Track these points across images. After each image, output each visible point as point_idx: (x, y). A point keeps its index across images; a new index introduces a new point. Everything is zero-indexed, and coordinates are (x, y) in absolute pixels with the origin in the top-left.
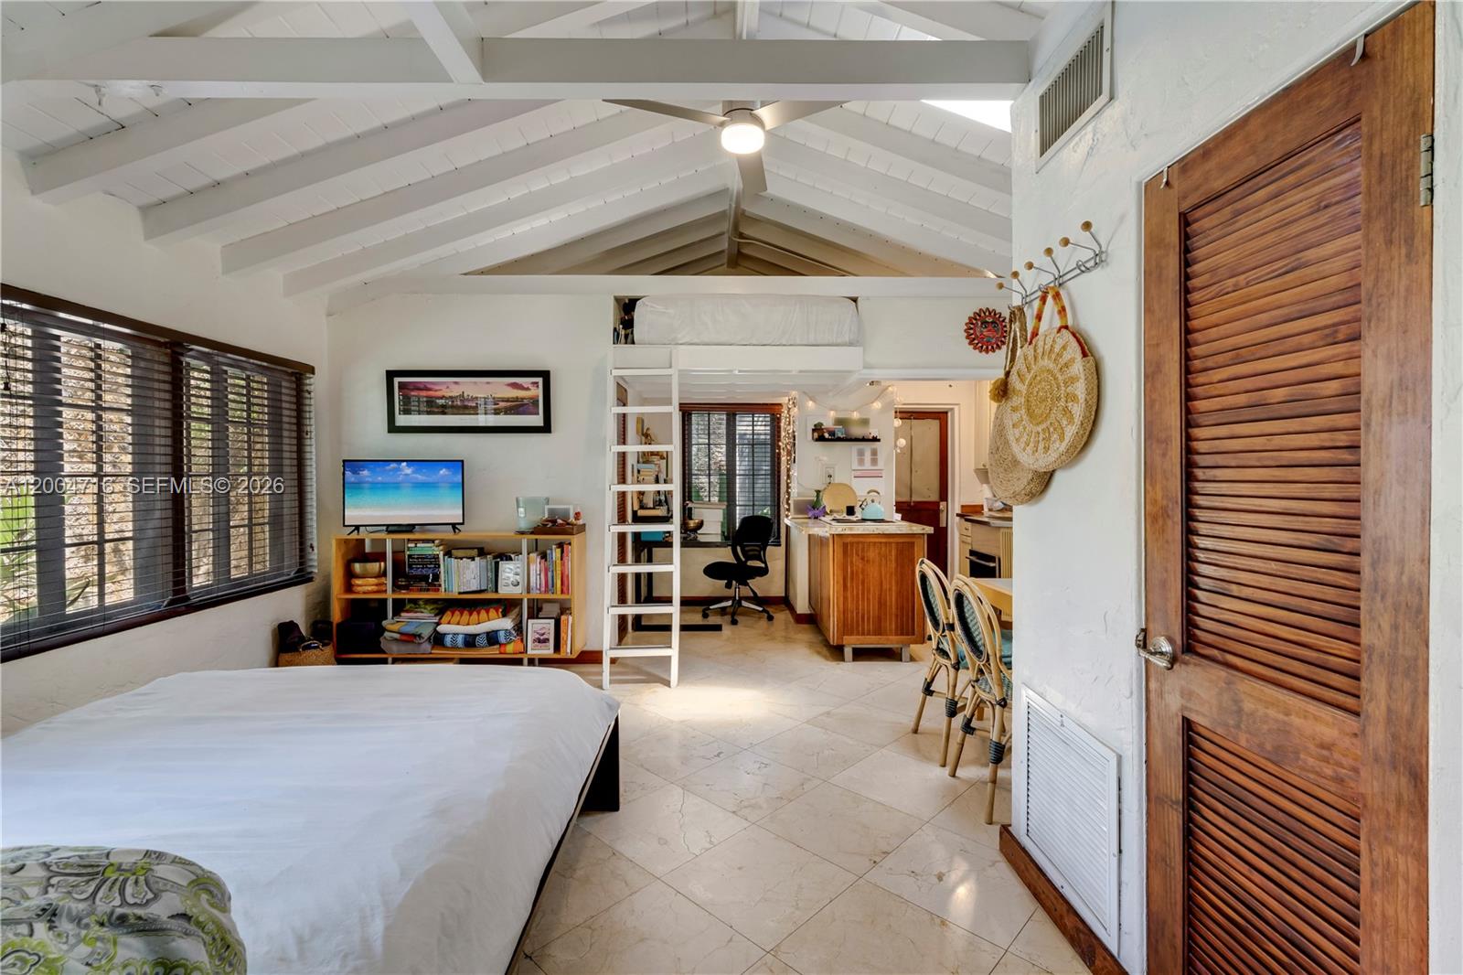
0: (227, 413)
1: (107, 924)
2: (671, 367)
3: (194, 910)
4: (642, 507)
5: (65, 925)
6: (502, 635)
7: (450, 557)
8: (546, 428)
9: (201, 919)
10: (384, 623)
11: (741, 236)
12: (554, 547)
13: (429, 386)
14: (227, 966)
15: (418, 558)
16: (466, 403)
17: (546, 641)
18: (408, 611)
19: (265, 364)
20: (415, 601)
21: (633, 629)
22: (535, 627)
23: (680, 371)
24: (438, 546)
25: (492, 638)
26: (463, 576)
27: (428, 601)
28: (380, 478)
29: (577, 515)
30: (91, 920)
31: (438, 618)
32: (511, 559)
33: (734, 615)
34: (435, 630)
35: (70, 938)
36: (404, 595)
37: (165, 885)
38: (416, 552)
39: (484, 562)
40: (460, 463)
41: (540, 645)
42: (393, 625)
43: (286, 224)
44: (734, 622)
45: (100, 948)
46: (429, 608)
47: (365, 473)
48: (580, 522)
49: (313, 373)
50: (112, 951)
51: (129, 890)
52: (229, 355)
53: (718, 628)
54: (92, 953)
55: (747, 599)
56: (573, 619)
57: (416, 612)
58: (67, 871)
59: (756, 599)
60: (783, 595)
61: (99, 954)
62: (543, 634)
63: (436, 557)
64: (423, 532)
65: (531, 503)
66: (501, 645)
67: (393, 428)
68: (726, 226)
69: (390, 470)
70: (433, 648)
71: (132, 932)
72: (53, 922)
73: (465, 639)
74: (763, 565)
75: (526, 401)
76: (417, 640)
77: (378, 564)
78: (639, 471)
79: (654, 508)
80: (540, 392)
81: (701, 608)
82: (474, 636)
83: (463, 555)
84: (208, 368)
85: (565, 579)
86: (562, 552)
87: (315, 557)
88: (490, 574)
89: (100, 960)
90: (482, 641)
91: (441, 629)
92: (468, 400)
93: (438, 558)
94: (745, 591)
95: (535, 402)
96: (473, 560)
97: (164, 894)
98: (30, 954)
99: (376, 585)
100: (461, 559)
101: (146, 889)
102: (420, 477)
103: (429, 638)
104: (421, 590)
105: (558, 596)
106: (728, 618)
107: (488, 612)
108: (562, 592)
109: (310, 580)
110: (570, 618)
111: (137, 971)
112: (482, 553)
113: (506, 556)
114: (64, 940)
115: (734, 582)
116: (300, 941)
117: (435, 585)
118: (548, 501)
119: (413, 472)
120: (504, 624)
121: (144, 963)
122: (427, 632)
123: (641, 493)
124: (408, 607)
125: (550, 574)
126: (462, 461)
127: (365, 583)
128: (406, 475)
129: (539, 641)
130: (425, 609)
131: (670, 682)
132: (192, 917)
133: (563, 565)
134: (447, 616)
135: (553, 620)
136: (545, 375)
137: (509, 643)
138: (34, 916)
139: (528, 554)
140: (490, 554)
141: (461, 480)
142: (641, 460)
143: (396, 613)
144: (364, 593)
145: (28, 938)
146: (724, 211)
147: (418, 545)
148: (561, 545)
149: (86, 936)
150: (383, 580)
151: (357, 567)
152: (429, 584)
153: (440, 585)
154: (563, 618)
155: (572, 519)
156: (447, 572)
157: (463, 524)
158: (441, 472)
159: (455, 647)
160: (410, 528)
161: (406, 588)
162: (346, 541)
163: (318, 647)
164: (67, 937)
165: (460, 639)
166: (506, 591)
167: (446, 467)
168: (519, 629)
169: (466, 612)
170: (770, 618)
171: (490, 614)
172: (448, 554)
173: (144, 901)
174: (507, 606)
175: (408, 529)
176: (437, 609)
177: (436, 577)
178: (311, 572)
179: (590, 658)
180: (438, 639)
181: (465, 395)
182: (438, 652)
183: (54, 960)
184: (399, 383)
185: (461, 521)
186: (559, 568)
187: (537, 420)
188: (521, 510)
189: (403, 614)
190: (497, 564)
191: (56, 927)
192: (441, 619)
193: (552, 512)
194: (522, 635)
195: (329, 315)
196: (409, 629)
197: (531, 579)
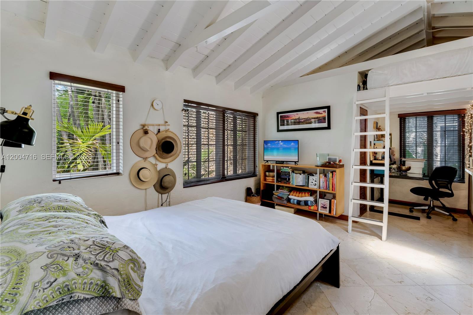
0: (237, 128)
1: (93, 264)
2: (385, 97)
3: (121, 269)
4: (375, 159)
5: (80, 261)
6: (309, 202)
7: (294, 173)
8: (329, 128)
9: (121, 273)
10: (274, 192)
11: (434, 28)
12: (329, 172)
13: (289, 116)
14: (127, 291)
15: (284, 172)
16: (300, 121)
17: (326, 208)
18: (281, 189)
19: (247, 114)
20: (283, 186)
21: (369, 210)
22: (321, 202)
23: (390, 98)
24: (290, 169)
25: (306, 203)
26: (298, 180)
27: (286, 187)
28: (273, 146)
29: (340, 161)
30: (89, 262)
31: (289, 193)
32: (313, 176)
33: (429, 213)
34: (288, 197)
35: (79, 265)
36: (279, 184)
37: (118, 258)
38: (283, 170)
39: (304, 176)
40: (297, 141)
41: (324, 209)
42: (276, 193)
43: (247, 73)
44: (429, 217)
45: (86, 271)
46: (287, 189)
47: (269, 144)
48: (341, 164)
49: (258, 115)
50: (89, 273)
51: (107, 256)
52: (238, 113)
53: (418, 219)
54: (83, 272)
55: (438, 207)
56: (337, 201)
57: (283, 190)
58: (98, 245)
59: (444, 208)
60: (467, 209)
61: (85, 273)
62: (325, 205)
63: (289, 173)
64: (287, 164)
65: (322, 156)
66: (309, 206)
67: (279, 131)
68: (423, 27)
69: (276, 144)
70: (287, 203)
71: (99, 269)
72: (78, 259)
73: (297, 201)
74: (450, 192)
75: (321, 118)
76: (282, 199)
77: (273, 173)
78: (374, 144)
79: (382, 160)
80: (326, 114)
81: (409, 207)
82: (300, 201)
83: (298, 173)
84: (232, 117)
85: (334, 185)
86: (333, 175)
87: (258, 169)
88: (306, 180)
89: (84, 275)
90: (302, 203)
91: (290, 197)
92: (301, 119)
93: (290, 173)
94: (437, 203)
95: (324, 118)
96: (301, 175)
97: (115, 260)
98: (60, 266)
99: (272, 180)
100: (297, 174)
101: (112, 257)
102: (285, 146)
103: (286, 199)
104: (284, 183)
105: (331, 191)
106: (425, 214)
107: (305, 194)
108: (332, 190)
109: (256, 176)
110: (335, 201)
111: (94, 282)
112: (304, 172)
113: (312, 174)
114: (77, 265)
115: (429, 198)
116: (176, 290)
117: (289, 182)
118: (328, 155)
119: (283, 144)
120: (311, 199)
121: (98, 280)
122: (285, 197)
123: (375, 153)
124: (281, 188)
125: (328, 183)
126: (298, 140)
127: (269, 179)
128: (281, 145)
129: (323, 207)
130: (285, 189)
131: (382, 237)
132: (119, 271)
133: (333, 179)
134: (292, 193)
135: (329, 200)
136: (328, 108)
137: (312, 206)
138: (73, 256)
139: (320, 174)
140: (306, 173)
141: (298, 147)
142: (376, 139)
143: (277, 189)
144: (269, 182)
145: (65, 261)
146: (421, 19)
147: (284, 168)
148: (332, 172)
149: (84, 266)
150: (274, 178)
151: (267, 173)
152: (287, 181)
153: (290, 182)
154: (332, 200)
155: (337, 162)
156: (292, 178)
157: (298, 162)
158: (292, 144)
159: (294, 204)
160: (282, 162)
161: (280, 181)
162: (265, 165)
163: (256, 196)
164: (78, 264)
165: (295, 201)
166: (311, 187)
167: (293, 142)
168: (316, 201)
169: (298, 193)
170: (455, 220)
171: (306, 194)
172: (293, 172)
173: (109, 261)
174: (312, 193)
175: (281, 162)
176: (289, 190)
177: (289, 179)
178: (257, 174)
179: (344, 218)
180: (289, 200)
181: (300, 118)
182: (289, 204)
183: (66, 270)
184: (280, 116)
185: (297, 161)
186: (331, 181)
187: (325, 125)
188: (318, 158)
189: (279, 190)
190: (309, 177)
191: (77, 260)
192: (290, 193)
193: (329, 159)
194: (317, 204)
195: (262, 98)
196: (280, 195)
197: (321, 184)
